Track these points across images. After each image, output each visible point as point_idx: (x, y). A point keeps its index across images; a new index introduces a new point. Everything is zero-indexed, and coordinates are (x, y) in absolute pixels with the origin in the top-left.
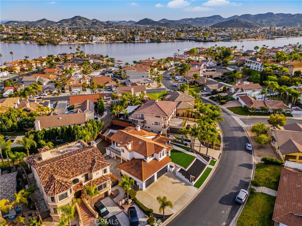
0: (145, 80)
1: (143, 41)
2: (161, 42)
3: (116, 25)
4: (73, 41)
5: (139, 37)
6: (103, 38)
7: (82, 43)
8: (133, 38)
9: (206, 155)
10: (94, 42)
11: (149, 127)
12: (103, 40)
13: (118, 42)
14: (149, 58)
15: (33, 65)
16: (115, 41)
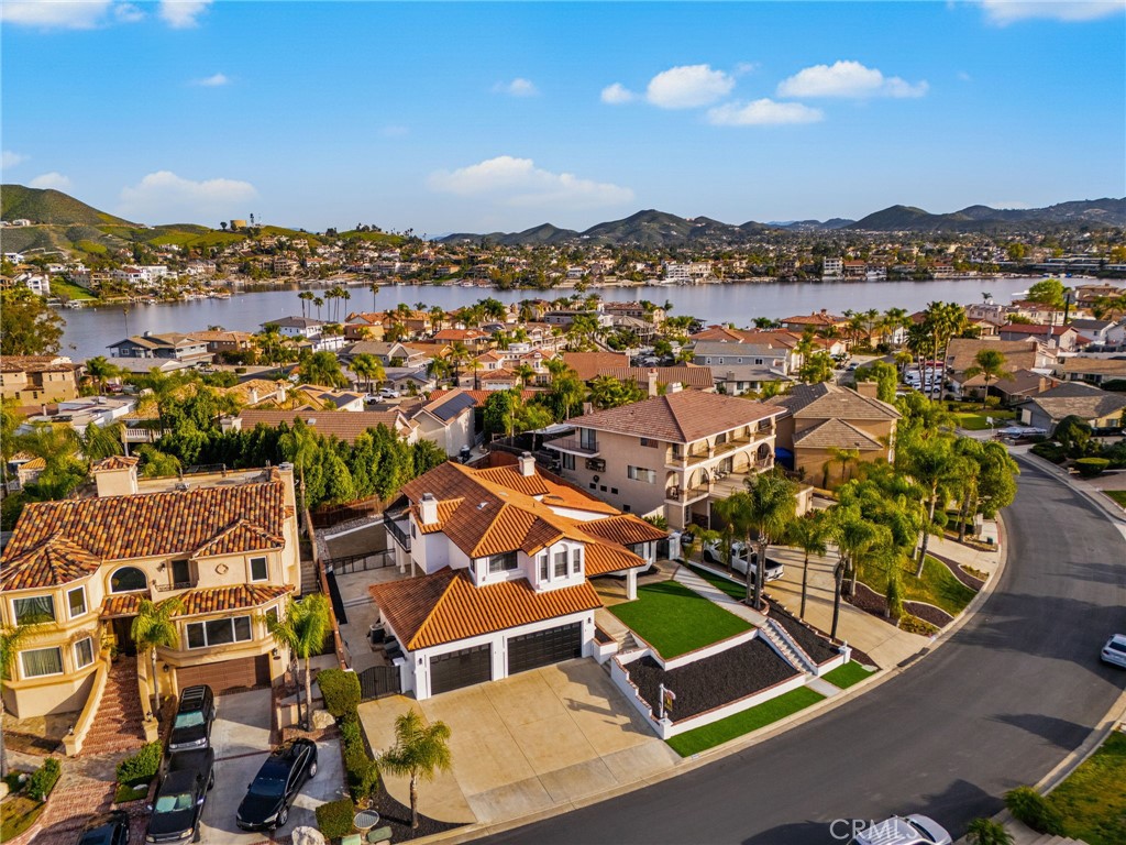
0: (757, 372)
1: (854, 275)
2: (931, 279)
3: (775, 233)
4: (601, 279)
5: (841, 263)
6: (705, 268)
7: (627, 282)
8: (815, 265)
9: (832, 636)
10: (668, 280)
11: (615, 491)
12: (702, 275)
13: (756, 279)
14: (824, 311)
15: (426, 325)
16: (744, 278)
